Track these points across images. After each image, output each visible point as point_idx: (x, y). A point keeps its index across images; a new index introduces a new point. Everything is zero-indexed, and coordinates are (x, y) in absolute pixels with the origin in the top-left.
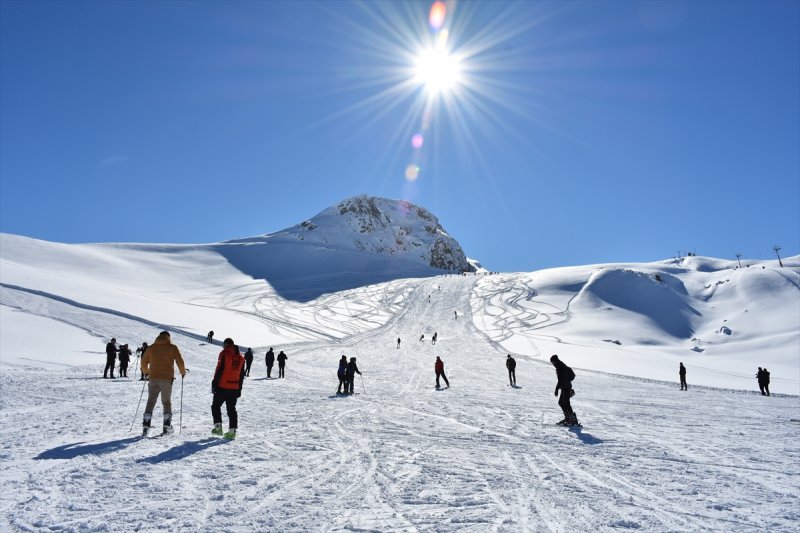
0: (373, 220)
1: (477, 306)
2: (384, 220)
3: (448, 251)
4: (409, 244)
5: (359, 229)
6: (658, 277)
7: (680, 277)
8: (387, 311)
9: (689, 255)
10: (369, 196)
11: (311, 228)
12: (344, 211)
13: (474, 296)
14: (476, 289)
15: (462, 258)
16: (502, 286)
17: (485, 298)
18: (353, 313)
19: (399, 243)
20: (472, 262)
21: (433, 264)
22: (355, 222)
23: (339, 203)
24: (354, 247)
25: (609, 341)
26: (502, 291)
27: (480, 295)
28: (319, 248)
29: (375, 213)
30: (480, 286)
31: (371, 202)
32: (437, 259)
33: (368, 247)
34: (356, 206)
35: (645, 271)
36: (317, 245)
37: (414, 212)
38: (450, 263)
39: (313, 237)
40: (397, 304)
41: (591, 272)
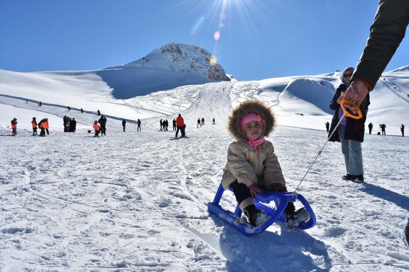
0: (178, 55)
1: (233, 98)
2: (184, 55)
3: (217, 71)
4: (197, 67)
5: (172, 60)
6: (321, 83)
7: (332, 83)
8: (189, 101)
9: (337, 71)
10: (176, 43)
11: (147, 61)
12: (163, 51)
13: (231, 93)
14: (232, 89)
15: (224, 74)
16: (245, 88)
17: (237, 94)
18: (173, 103)
19: (192, 67)
20: (229, 76)
21: (209, 77)
22: (169, 57)
23: (161, 47)
24: (170, 69)
25: (298, 114)
26: (245, 90)
27: (234, 92)
28: (152, 71)
29: (179, 51)
30: (234, 88)
31: (177, 46)
32: (212, 75)
33: (177, 69)
34: (170, 48)
35: (315, 80)
36: (151, 69)
37: (199, 51)
38: (218, 76)
39: (149, 65)
40: (194, 98)
41: (289, 80)
